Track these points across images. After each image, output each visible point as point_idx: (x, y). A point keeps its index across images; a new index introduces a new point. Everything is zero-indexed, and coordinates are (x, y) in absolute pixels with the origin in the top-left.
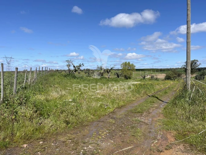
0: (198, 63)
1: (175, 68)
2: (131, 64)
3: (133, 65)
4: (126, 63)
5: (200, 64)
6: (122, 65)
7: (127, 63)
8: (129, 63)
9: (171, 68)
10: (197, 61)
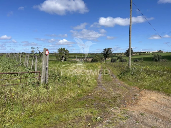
0: (112, 50)
1: (95, 53)
2: (65, 49)
3: (67, 50)
4: (61, 48)
5: (113, 51)
6: (58, 50)
7: (63, 48)
8: (64, 49)
9: (92, 53)
10: (111, 49)
